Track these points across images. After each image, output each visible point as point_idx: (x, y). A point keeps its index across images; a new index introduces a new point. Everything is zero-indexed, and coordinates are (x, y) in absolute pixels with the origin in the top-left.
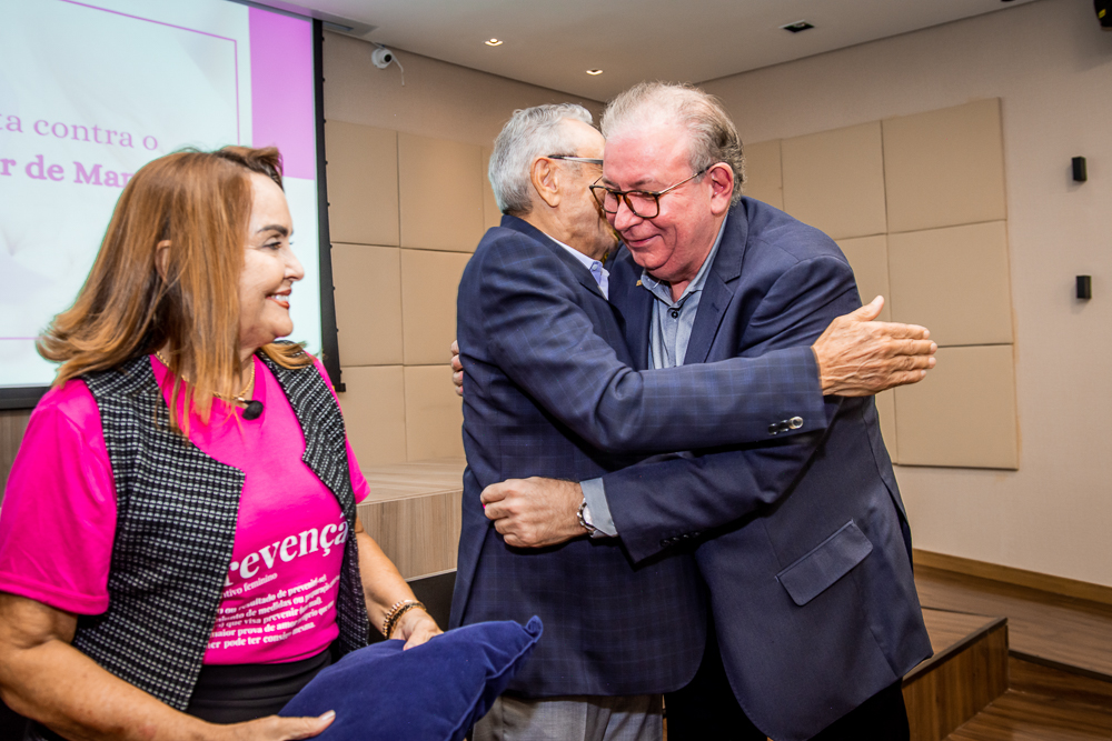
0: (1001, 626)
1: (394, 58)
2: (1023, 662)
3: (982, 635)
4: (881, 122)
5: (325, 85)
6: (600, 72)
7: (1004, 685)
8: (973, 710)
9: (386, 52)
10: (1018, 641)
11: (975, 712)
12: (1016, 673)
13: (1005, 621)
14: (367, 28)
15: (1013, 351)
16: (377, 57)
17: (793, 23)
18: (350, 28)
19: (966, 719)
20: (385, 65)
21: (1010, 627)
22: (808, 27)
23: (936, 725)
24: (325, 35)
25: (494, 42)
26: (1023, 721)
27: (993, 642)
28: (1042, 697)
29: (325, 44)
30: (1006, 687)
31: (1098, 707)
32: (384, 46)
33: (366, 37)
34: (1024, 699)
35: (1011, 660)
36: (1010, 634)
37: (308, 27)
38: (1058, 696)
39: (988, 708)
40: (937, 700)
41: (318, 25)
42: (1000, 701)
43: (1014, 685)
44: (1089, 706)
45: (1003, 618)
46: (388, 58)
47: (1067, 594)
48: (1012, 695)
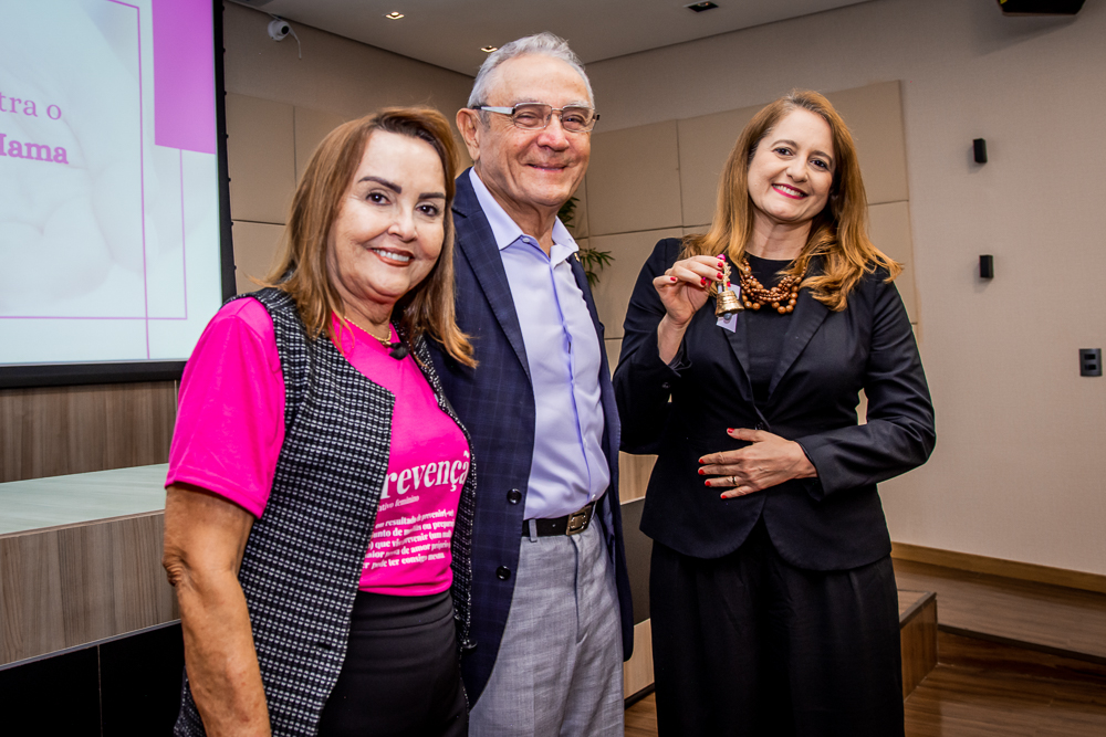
0: (932, 601)
1: (291, 31)
2: (952, 636)
5: (225, 56)
7: (934, 659)
9: (283, 24)
10: (946, 617)
12: (944, 646)
13: (935, 595)
16: (274, 30)
20: (281, 38)
21: (938, 604)
25: (396, 15)
27: (926, 617)
28: (971, 669)
30: (936, 661)
31: (1027, 676)
32: (281, 18)
33: (265, 8)
34: (954, 672)
35: (940, 635)
36: (939, 609)
38: (988, 666)
39: (923, 681)
42: (932, 674)
43: (944, 659)
44: (1019, 675)
45: (932, 592)
46: (285, 30)
47: (972, 570)
48: (942, 669)
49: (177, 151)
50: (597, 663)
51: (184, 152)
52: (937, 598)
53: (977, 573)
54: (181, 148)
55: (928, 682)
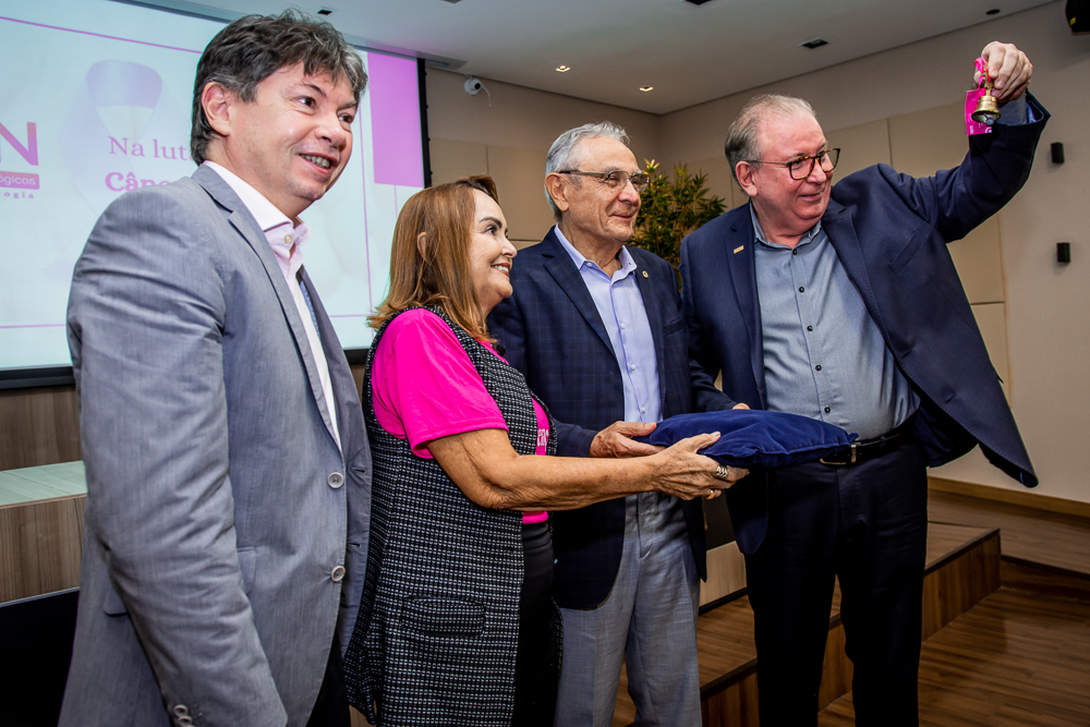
0: (994, 536)
1: (482, 86)
2: (1014, 565)
3: (978, 543)
4: (888, 119)
5: (428, 110)
6: (651, 89)
7: (997, 583)
8: (970, 603)
9: (476, 81)
10: (1008, 548)
11: (972, 605)
12: (1007, 573)
13: (998, 531)
14: (459, 63)
15: (1005, 309)
16: (469, 86)
17: (811, 41)
18: (447, 64)
19: (964, 610)
20: (475, 92)
21: (1002, 537)
22: (822, 43)
23: (938, 614)
24: (427, 70)
25: (563, 68)
26: (1011, 611)
27: (987, 548)
28: (1029, 593)
29: (427, 78)
30: (999, 586)
31: (1076, 600)
32: (474, 77)
33: (460, 70)
34: (1014, 594)
35: (1003, 564)
36: (1003, 543)
37: (414, 65)
38: (1043, 591)
39: (983, 601)
40: (940, 595)
41: (421, 63)
42: (993, 596)
43: (1007, 584)
45: (996, 528)
46: (477, 86)
47: (1053, 510)
48: (1004, 592)
49: (391, 187)
50: (662, 574)
51: (398, 187)
52: (1001, 533)
53: (1055, 513)
54: (395, 184)
55: (989, 603)
